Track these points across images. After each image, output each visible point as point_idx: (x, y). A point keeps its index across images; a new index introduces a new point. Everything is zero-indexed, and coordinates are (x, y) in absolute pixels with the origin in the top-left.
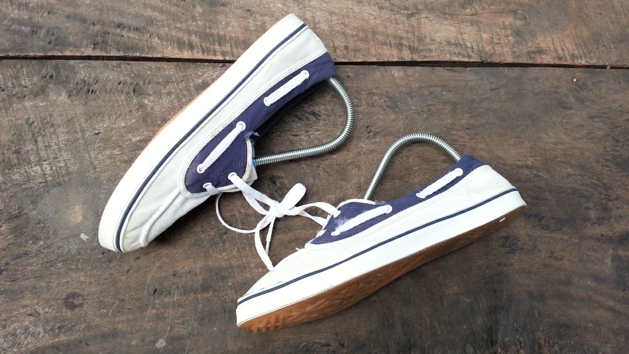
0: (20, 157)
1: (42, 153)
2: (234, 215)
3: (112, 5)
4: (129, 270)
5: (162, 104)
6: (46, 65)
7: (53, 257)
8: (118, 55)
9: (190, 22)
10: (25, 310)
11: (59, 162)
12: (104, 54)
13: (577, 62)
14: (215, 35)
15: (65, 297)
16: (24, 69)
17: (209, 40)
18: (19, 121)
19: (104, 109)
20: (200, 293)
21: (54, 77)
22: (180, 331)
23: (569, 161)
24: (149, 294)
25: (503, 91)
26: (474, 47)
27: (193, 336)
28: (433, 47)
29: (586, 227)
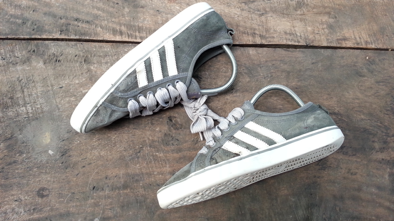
0: (13, 101)
1: (27, 99)
2: (145, 141)
3: (73, 6)
4: (78, 174)
5: (102, 70)
6: (30, 44)
7: (31, 165)
8: (75, 38)
9: (121, 18)
10: (13, 198)
11: (37, 105)
12: (67, 37)
13: (369, 46)
14: (136, 26)
15: (37, 190)
16: (17, 46)
17: (133, 29)
18: (13, 79)
19: (66, 72)
20: (122, 190)
21: (35, 52)
22: (108, 214)
23: (362, 111)
24: (90, 190)
25: (320, 65)
26: (302, 36)
27: (117, 217)
28: (275, 35)
29: (372, 153)
